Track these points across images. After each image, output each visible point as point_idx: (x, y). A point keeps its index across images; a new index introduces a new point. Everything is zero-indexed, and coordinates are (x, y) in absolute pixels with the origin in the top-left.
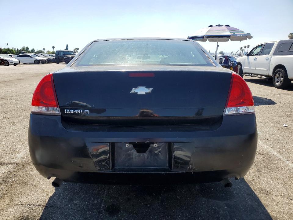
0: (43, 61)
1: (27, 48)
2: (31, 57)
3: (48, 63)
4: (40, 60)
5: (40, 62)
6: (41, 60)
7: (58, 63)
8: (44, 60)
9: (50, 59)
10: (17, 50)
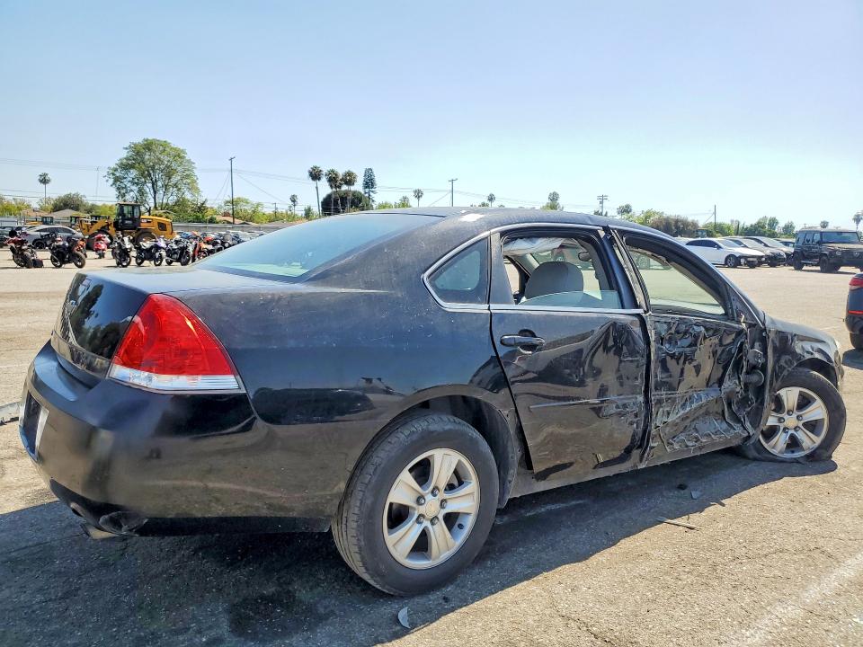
0: (751, 259)
1: (773, 222)
2: (719, 247)
3: (772, 265)
4: (741, 257)
5: (742, 261)
6: (745, 257)
7: (799, 268)
8: (753, 257)
9: (780, 255)
10: (741, 226)
